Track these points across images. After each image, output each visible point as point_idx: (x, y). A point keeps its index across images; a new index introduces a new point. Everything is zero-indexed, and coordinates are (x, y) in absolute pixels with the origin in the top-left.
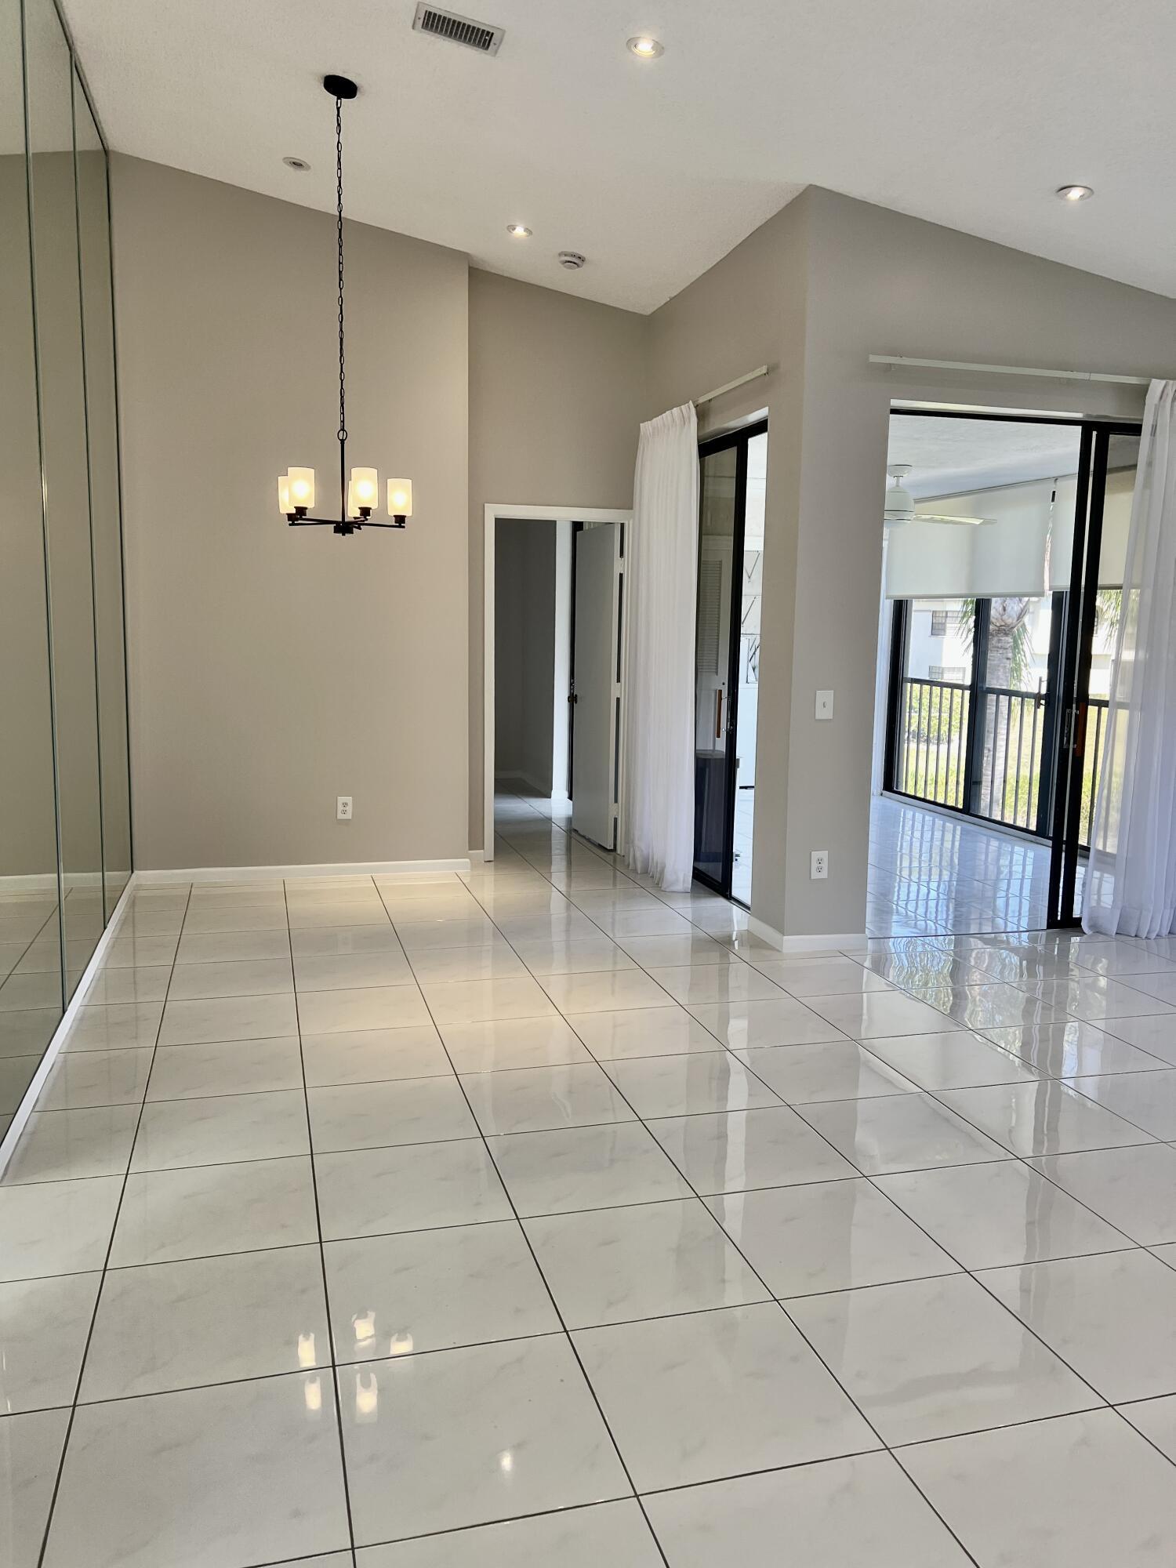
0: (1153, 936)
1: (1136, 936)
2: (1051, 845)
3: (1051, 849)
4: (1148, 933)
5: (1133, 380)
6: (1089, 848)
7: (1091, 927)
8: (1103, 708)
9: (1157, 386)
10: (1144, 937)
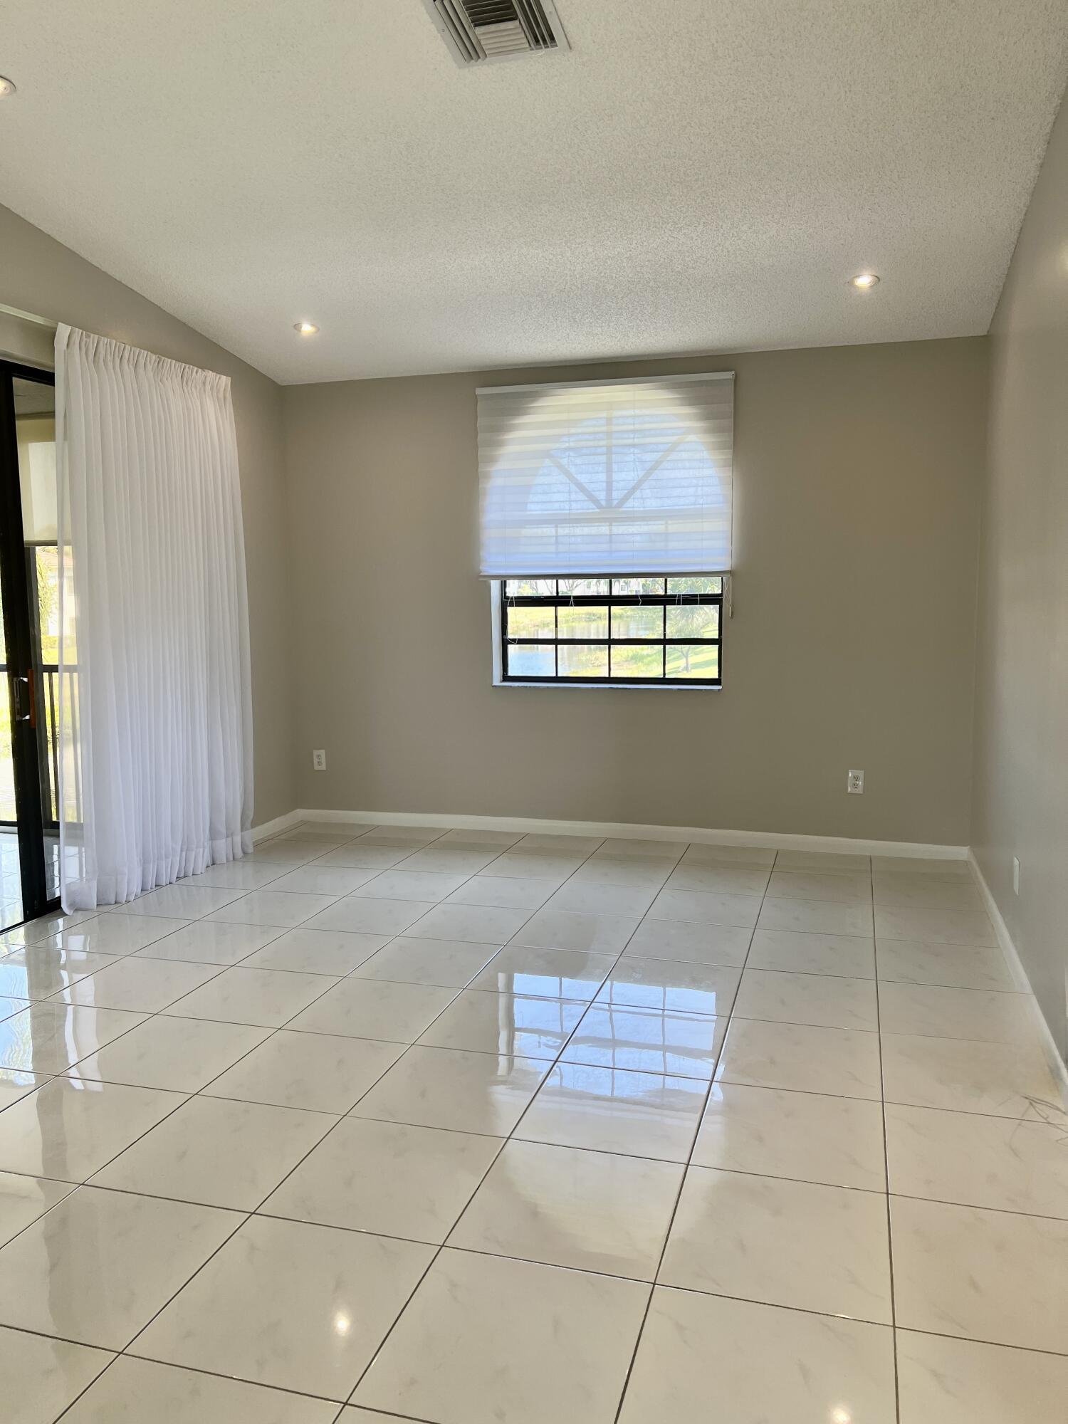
0: (132, 898)
1: (116, 903)
2: (17, 832)
3: (17, 835)
4: (127, 896)
5: (39, 320)
6: (59, 823)
7: (71, 906)
8: (53, 674)
9: (63, 330)
10: (124, 902)
